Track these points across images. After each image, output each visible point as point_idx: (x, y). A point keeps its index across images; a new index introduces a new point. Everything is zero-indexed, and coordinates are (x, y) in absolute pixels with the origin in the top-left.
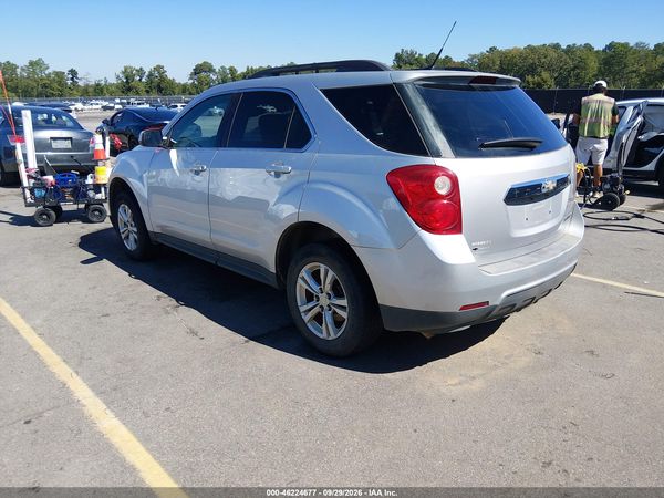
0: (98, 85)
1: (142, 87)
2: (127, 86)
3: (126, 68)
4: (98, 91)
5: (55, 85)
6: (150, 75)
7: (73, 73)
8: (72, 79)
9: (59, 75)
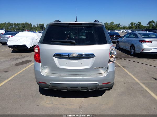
0: (124, 27)
1: (134, 27)
2: (131, 27)
3: (131, 23)
4: (124, 28)
5: (115, 27)
6: (137, 24)
7: (119, 24)
8: (119, 26)
9: (116, 25)
